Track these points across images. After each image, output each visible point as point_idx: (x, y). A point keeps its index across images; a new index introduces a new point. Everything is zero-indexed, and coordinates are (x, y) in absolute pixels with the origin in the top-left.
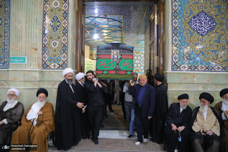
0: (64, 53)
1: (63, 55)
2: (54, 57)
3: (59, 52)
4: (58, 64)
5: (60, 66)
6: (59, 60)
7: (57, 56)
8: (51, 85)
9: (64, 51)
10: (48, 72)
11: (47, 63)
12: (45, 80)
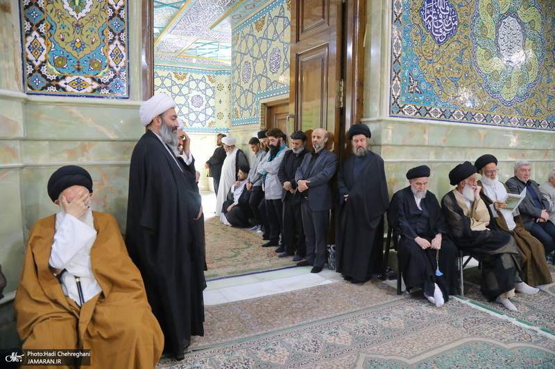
0: (117, 42)
1: (112, 47)
2: (75, 53)
3: (95, 36)
4: (93, 79)
5: (103, 86)
6: (96, 65)
7: (87, 50)
8: (66, 155)
9: (115, 34)
10: (52, 107)
11: (44, 70)
12: (43, 137)
